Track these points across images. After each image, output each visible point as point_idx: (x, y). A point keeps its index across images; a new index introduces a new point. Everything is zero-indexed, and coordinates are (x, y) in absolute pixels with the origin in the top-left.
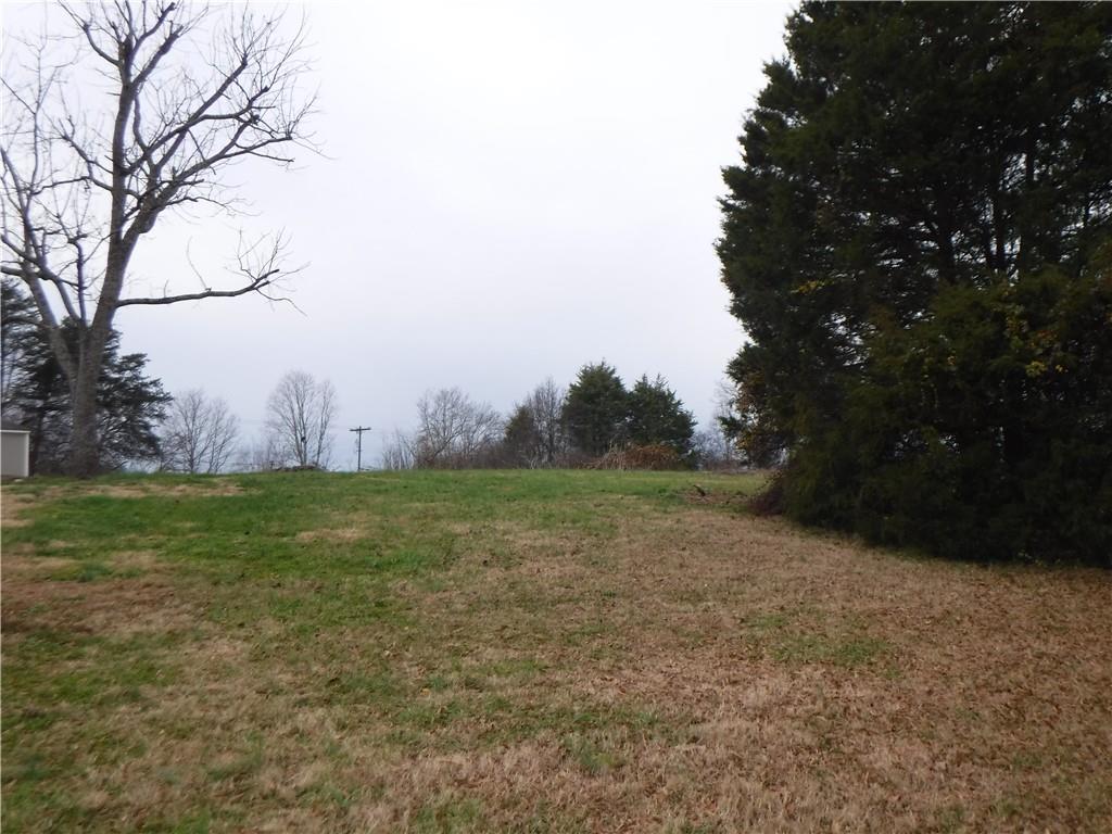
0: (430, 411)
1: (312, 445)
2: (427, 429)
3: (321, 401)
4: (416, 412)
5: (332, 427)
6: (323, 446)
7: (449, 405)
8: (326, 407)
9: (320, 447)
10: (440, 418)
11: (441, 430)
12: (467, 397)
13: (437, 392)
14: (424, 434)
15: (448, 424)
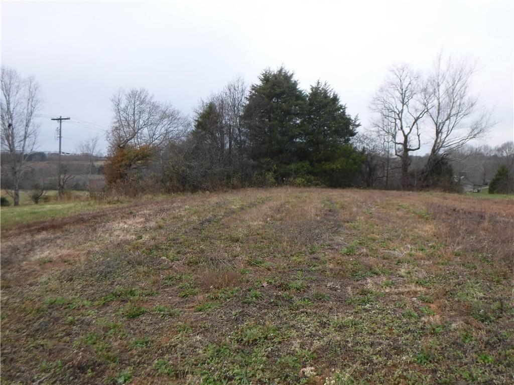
0: (122, 106)
1: (19, 130)
2: (120, 121)
3: (27, 94)
4: (111, 106)
5: (36, 116)
6: (29, 132)
7: (138, 103)
8: (31, 99)
9: (26, 133)
10: (131, 111)
11: (131, 123)
12: (151, 98)
13: (128, 91)
14: (117, 125)
15: (137, 117)
